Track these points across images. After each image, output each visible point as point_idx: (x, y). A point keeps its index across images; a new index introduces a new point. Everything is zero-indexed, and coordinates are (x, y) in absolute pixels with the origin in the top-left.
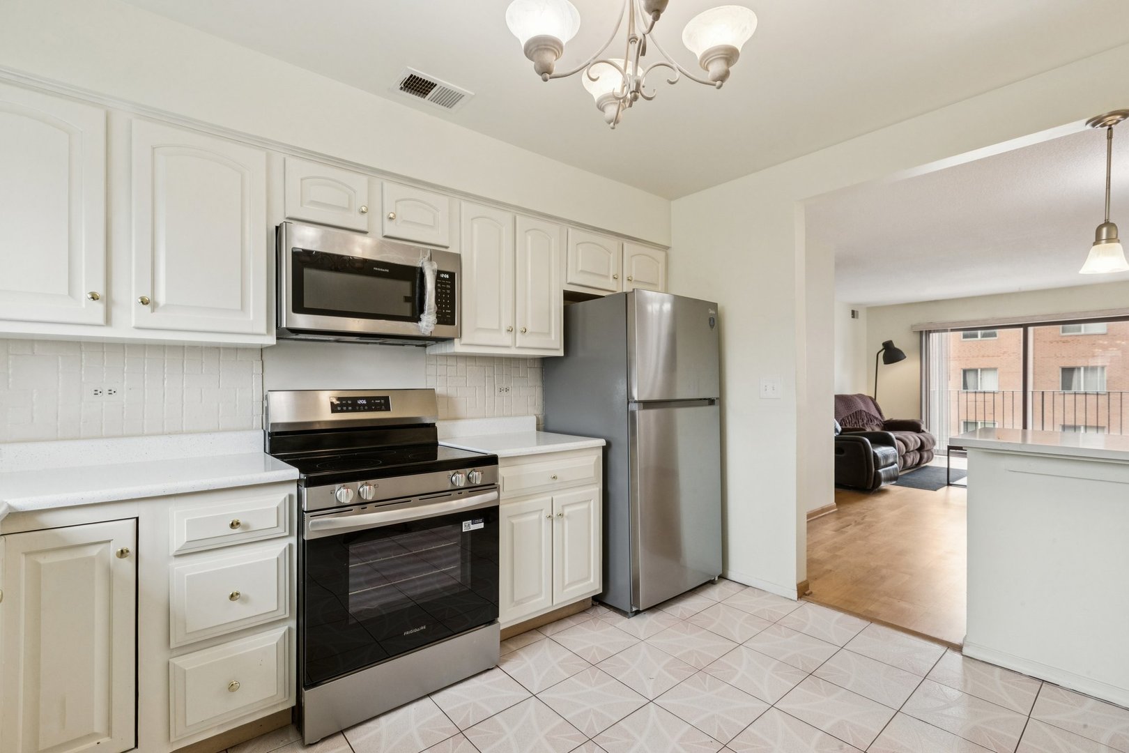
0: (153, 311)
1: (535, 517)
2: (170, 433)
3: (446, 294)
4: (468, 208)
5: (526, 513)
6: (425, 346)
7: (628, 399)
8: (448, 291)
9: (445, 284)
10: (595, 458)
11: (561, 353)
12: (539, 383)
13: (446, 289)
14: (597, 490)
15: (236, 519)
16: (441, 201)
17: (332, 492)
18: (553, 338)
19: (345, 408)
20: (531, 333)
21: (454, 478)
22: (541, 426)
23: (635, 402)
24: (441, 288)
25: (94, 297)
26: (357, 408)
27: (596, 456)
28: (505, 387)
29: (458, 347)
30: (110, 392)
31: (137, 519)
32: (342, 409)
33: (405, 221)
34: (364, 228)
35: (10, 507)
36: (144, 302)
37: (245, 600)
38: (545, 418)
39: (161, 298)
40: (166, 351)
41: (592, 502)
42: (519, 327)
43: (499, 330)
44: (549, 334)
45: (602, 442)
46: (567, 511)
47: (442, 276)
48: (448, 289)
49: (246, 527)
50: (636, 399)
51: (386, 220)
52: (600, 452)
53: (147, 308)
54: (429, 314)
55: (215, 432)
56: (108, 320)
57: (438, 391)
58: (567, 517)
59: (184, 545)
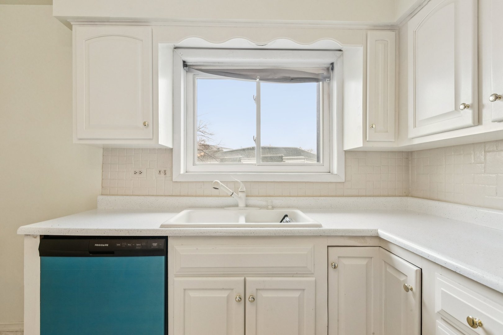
25: (466, 107)
31: (422, 270)
36: (497, 98)
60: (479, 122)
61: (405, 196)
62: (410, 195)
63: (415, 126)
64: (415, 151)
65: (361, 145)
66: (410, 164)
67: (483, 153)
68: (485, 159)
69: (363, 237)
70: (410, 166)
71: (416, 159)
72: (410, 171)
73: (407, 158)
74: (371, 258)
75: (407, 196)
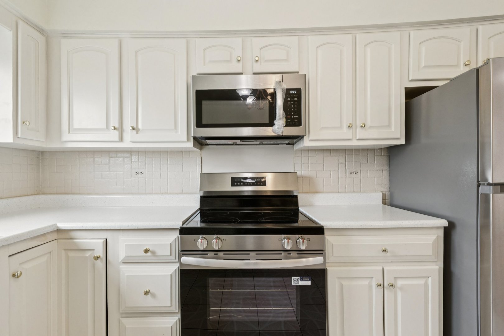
0: (137, 133)
1: (366, 282)
2: (163, 194)
3: (294, 104)
4: (313, 40)
5: (356, 278)
6: (293, 144)
7: (478, 181)
8: (296, 103)
9: (294, 98)
10: (434, 237)
11: (402, 142)
12: (386, 167)
13: (294, 101)
14: (437, 267)
15: (148, 247)
16: (292, 40)
17: (196, 240)
18: (393, 129)
19: (239, 184)
20: (371, 127)
21: (283, 241)
22: (387, 201)
23: (489, 184)
24: (291, 101)
25: (115, 129)
26: (246, 184)
27: (437, 235)
28: (354, 171)
29: (307, 143)
30: (141, 173)
31: (106, 239)
32: (237, 184)
33: (266, 61)
34: (240, 71)
35: (57, 227)
36: (133, 129)
37: (154, 296)
38: (391, 195)
39: (140, 127)
40: (161, 154)
41: (430, 280)
42: (359, 123)
43: (341, 127)
44: (389, 126)
45: (444, 223)
46: (400, 283)
47: (291, 92)
48: (296, 101)
49: (153, 253)
50: (490, 181)
51: (254, 62)
52: (441, 233)
53: (134, 132)
54: (280, 119)
55: (180, 194)
56: (121, 139)
57: (299, 173)
58: (401, 289)
59: (124, 258)
60: (121, 140)
61: (36, 194)
62: (41, 193)
63: (69, 132)
64: (47, 151)
65: (11, 140)
66: (41, 164)
67: (108, 158)
68: (109, 162)
69: (44, 235)
70: (41, 165)
71: (48, 159)
72: (41, 169)
73: (38, 157)
74: (50, 252)
75: (38, 194)
